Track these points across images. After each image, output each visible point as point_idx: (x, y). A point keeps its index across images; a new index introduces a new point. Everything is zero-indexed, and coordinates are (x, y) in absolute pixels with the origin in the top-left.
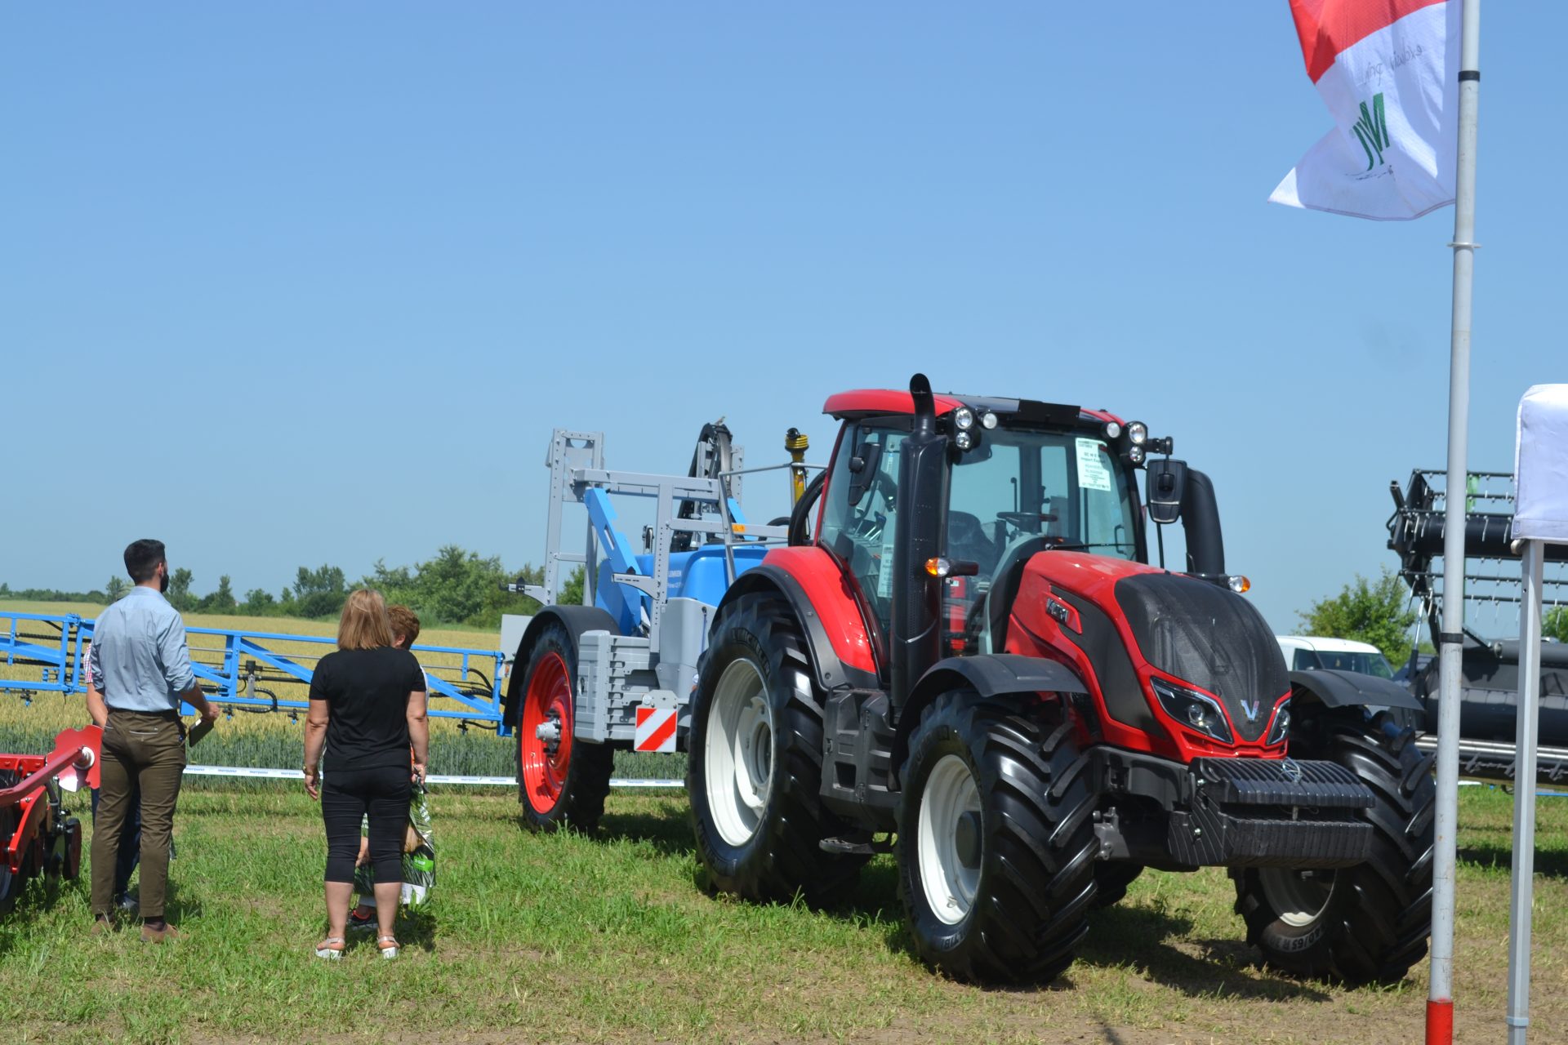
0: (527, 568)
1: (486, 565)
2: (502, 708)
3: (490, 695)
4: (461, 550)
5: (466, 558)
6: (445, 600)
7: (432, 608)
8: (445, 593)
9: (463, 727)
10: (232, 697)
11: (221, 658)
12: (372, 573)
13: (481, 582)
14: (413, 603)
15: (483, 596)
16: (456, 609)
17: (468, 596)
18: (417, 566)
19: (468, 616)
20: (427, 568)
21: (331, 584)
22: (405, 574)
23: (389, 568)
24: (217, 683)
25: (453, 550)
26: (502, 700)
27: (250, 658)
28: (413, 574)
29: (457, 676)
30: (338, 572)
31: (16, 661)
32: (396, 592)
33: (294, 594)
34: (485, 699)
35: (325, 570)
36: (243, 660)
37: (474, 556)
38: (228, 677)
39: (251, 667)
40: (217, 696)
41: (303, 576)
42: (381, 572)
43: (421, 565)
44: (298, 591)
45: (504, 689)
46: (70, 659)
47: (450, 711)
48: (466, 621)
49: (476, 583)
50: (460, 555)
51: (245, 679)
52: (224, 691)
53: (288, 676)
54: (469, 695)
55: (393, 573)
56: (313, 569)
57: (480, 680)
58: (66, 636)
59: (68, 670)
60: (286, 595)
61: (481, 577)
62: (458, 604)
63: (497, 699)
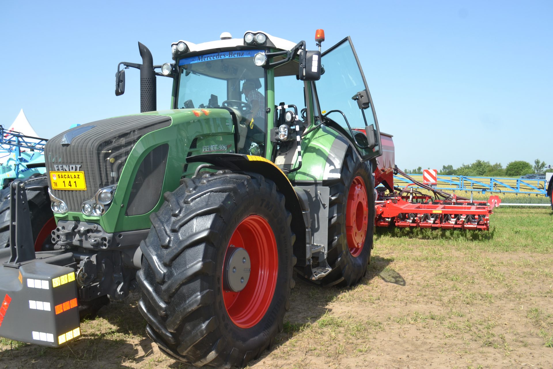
0: (497, 163)
1: (486, 163)
2: (546, 192)
3: (543, 189)
4: (480, 160)
5: (482, 162)
6: (478, 171)
7: (475, 173)
8: (478, 169)
9: (537, 195)
10: (492, 190)
11: (489, 183)
12: (462, 166)
13: (486, 167)
14: (471, 172)
15: (487, 170)
16: (480, 173)
17: (483, 170)
18: (471, 164)
19: (483, 174)
20: (473, 164)
21: (450, 169)
22: (469, 166)
23: (465, 165)
24: (489, 188)
25: (479, 161)
26: (546, 190)
27: (495, 183)
28: (470, 166)
29: (537, 185)
30: (451, 166)
31: (452, 185)
32: (467, 170)
33: (442, 171)
34: (543, 190)
35: (449, 166)
36: (494, 183)
37: (484, 161)
38: (491, 186)
39: (495, 184)
40: (489, 190)
41: (444, 167)
42: (464, 166)
43: (472, 164)
44: (443, 170)
45: (547, 188)
46: (461, 184)
47: (535, 192)
48: (484, 175)
49: (484, 167)
50: (480, 162)
51: (494, 187)
52: (490, 189)
53: (503, 186)
54: (539, 189)
55: (466, 166)
56: (446, 166)
57: (541, 186)
58: (460, 180)
59: (461, 186)
60: (441, 171)
61: (485, 166)
62: (481, 172)
63: (545, 190)
